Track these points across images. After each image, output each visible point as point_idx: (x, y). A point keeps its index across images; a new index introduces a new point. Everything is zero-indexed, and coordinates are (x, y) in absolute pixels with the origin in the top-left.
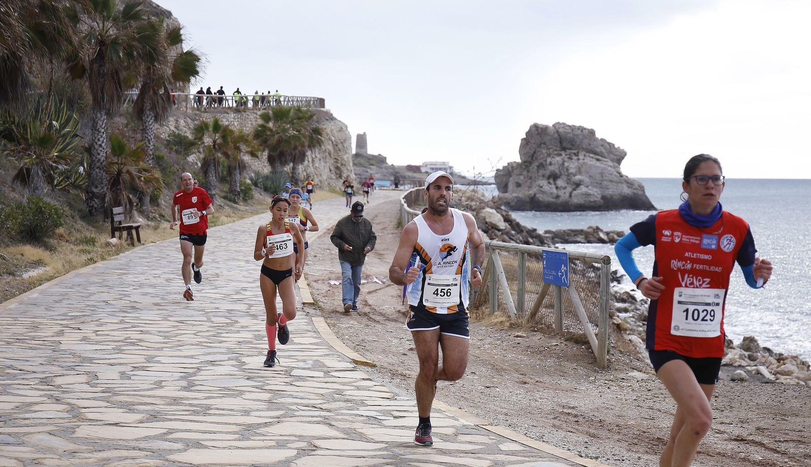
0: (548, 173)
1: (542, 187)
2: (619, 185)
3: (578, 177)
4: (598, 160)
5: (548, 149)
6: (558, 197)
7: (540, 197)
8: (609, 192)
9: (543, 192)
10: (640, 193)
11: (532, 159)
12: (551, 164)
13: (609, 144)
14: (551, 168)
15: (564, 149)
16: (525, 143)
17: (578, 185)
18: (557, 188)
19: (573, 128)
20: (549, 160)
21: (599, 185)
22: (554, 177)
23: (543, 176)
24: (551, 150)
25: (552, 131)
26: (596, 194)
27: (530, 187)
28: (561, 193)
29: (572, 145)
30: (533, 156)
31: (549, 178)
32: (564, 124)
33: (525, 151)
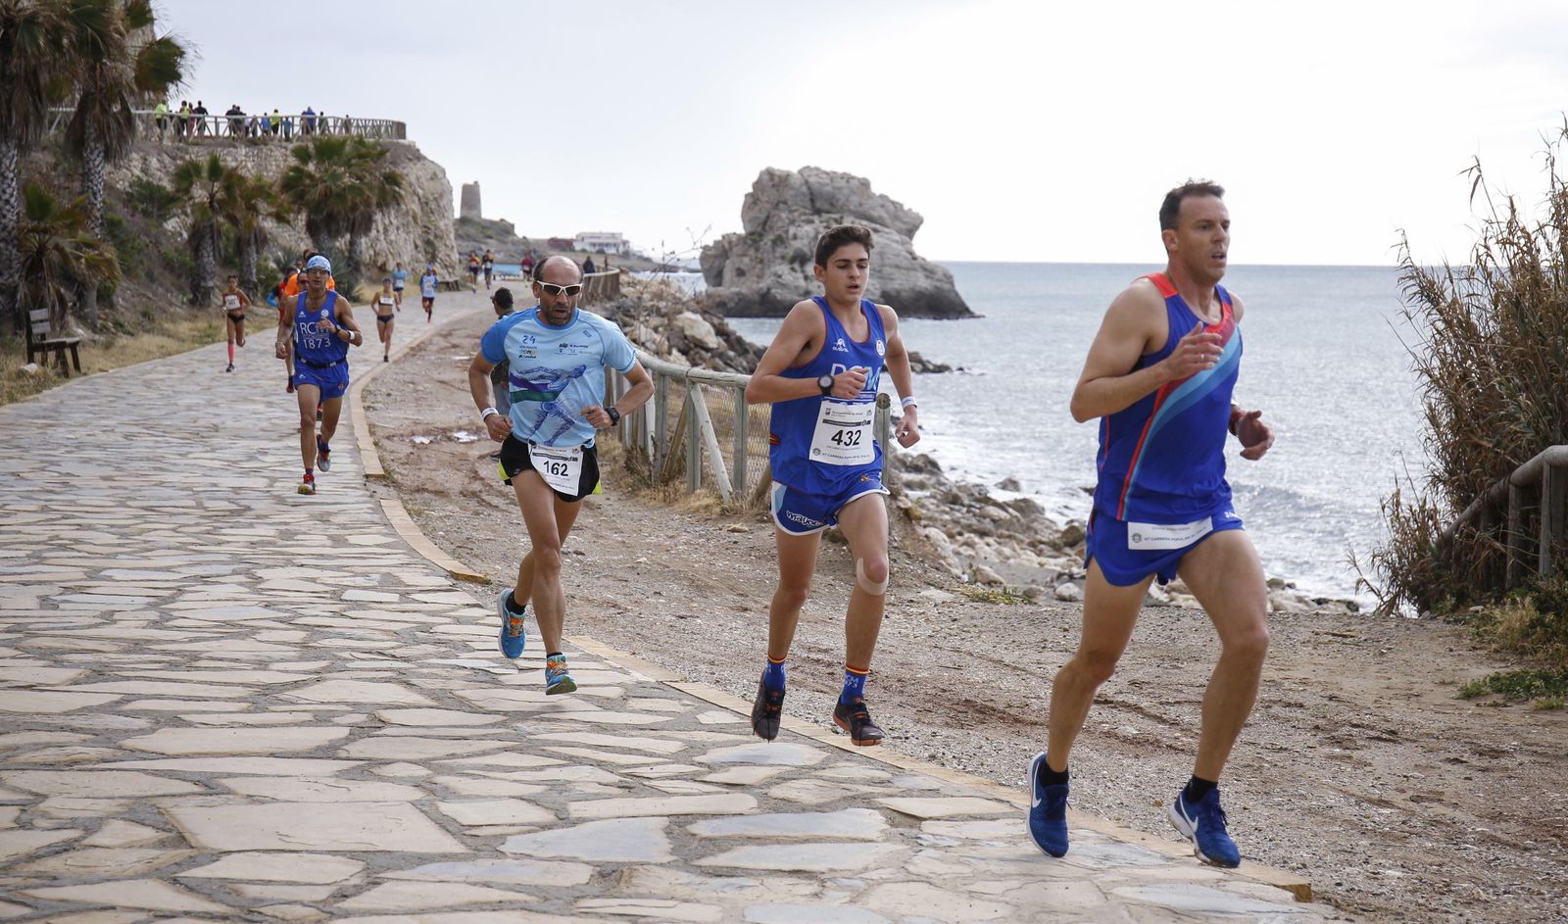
0: (790, 252)
1: (780, 276)
2: (912, 273)
5: (791, 212)
7: (777, 293)
8: (895, 285)
9: (784, 286)
10: (946, 286)
11: (764, 229)
12: (795, 237)
13: (893, 203)
14: (797, 244)
15: (818, 212)
16: (752, 201)
18: (806, 278)
19: (833, 176)
20: (792, 230)
22: (801, 260)
23: (783, 258)
24: (796, 214)
25: (796, 181)
27: (760, 277)
29: (832, 205)
30: (765, 223)
31: (792, 261)
32: (817, 169)
33: (752, 214)
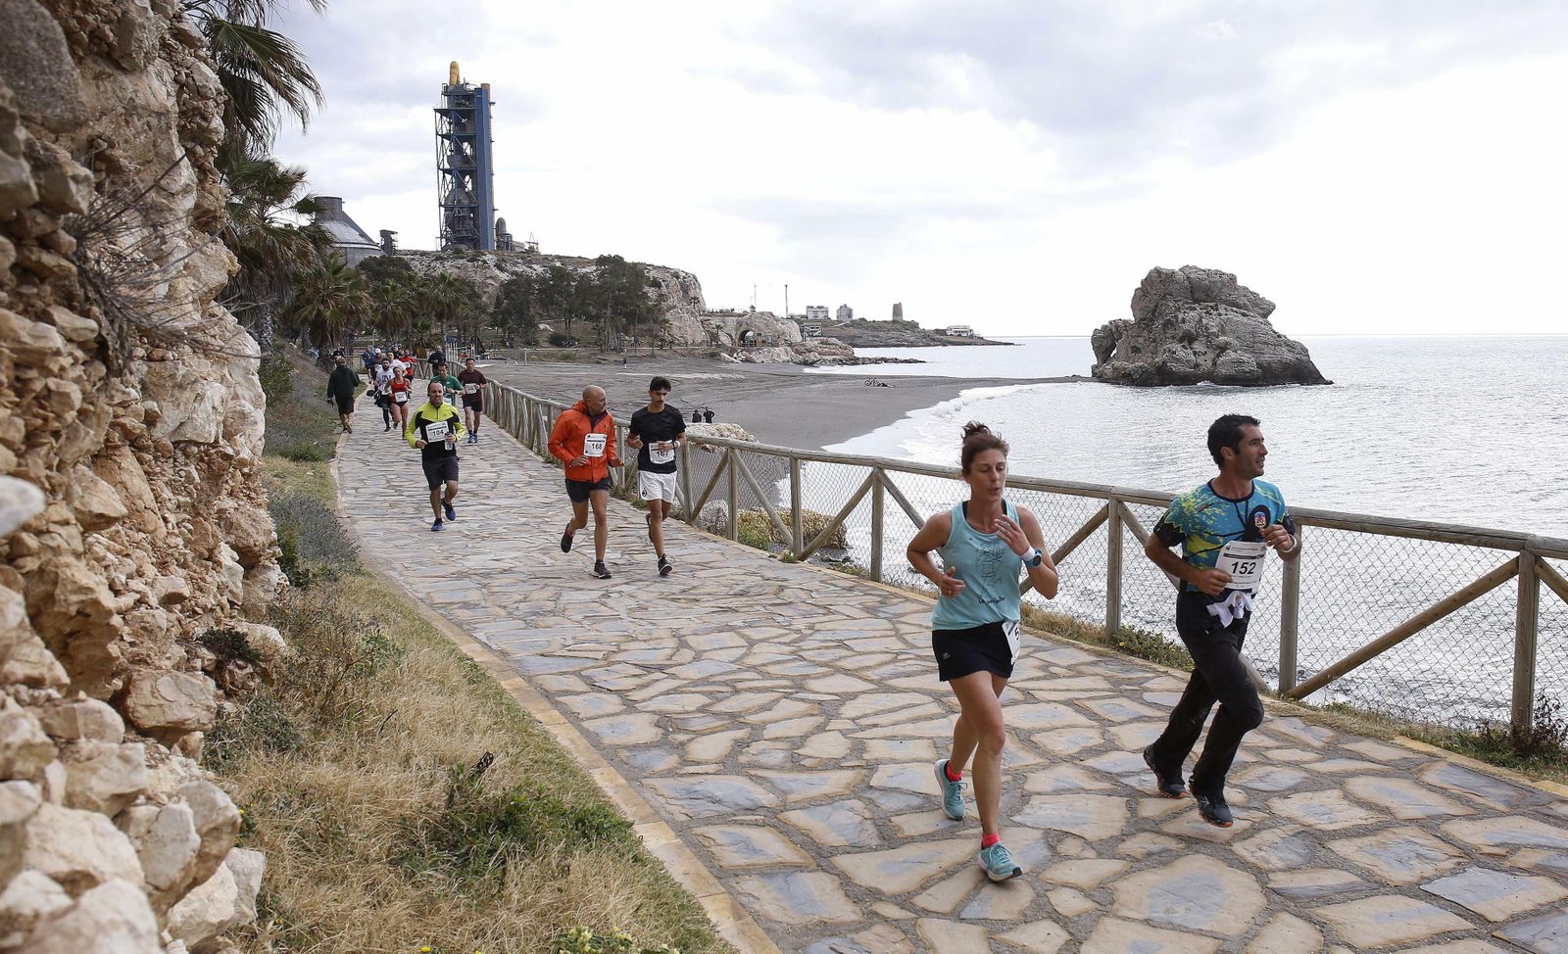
0: (1180, 333)
1: (1174, 353)
2: (1278, 348)
3: (1222, 338)
4: (1244, 315)
5: (1176, 301)
6: (1197, 366)
7: (1175, 367)
8: (1266, 358)
9: (1178, 360)
10: (1304, 358)
11: (1153, 316)
12: (1182, 321)
13: (1252, 293)
14: (1186, 327)
15: (1197, 301)
16: (1141, 294)
17: (1223, 349)
18: (1195, 353)
19: (1208, 272)
20: (1181, 316)
21: (1250, 348)
22: (1189, 339)
23: (1173, 338)
24: (1181, 303)
25: (1180, 276)
26: (1250, 362)
27: (1155, 353)
28: (1201, 360)
29: (1207, 295)
30: (1154, 311)
31: (1181, 340)
32: (1195, 267)
33: (1144, 304)
